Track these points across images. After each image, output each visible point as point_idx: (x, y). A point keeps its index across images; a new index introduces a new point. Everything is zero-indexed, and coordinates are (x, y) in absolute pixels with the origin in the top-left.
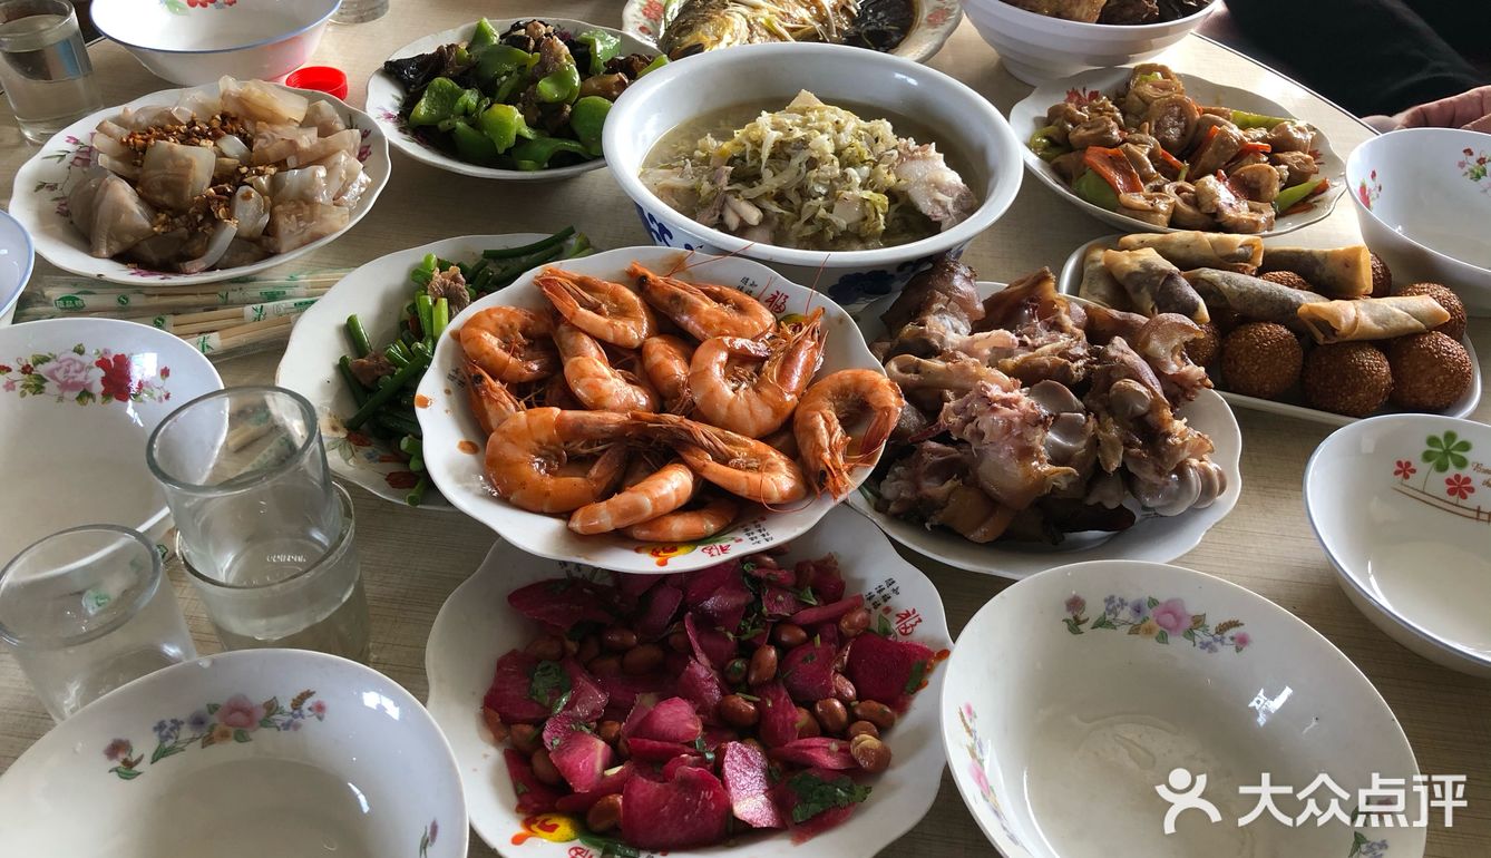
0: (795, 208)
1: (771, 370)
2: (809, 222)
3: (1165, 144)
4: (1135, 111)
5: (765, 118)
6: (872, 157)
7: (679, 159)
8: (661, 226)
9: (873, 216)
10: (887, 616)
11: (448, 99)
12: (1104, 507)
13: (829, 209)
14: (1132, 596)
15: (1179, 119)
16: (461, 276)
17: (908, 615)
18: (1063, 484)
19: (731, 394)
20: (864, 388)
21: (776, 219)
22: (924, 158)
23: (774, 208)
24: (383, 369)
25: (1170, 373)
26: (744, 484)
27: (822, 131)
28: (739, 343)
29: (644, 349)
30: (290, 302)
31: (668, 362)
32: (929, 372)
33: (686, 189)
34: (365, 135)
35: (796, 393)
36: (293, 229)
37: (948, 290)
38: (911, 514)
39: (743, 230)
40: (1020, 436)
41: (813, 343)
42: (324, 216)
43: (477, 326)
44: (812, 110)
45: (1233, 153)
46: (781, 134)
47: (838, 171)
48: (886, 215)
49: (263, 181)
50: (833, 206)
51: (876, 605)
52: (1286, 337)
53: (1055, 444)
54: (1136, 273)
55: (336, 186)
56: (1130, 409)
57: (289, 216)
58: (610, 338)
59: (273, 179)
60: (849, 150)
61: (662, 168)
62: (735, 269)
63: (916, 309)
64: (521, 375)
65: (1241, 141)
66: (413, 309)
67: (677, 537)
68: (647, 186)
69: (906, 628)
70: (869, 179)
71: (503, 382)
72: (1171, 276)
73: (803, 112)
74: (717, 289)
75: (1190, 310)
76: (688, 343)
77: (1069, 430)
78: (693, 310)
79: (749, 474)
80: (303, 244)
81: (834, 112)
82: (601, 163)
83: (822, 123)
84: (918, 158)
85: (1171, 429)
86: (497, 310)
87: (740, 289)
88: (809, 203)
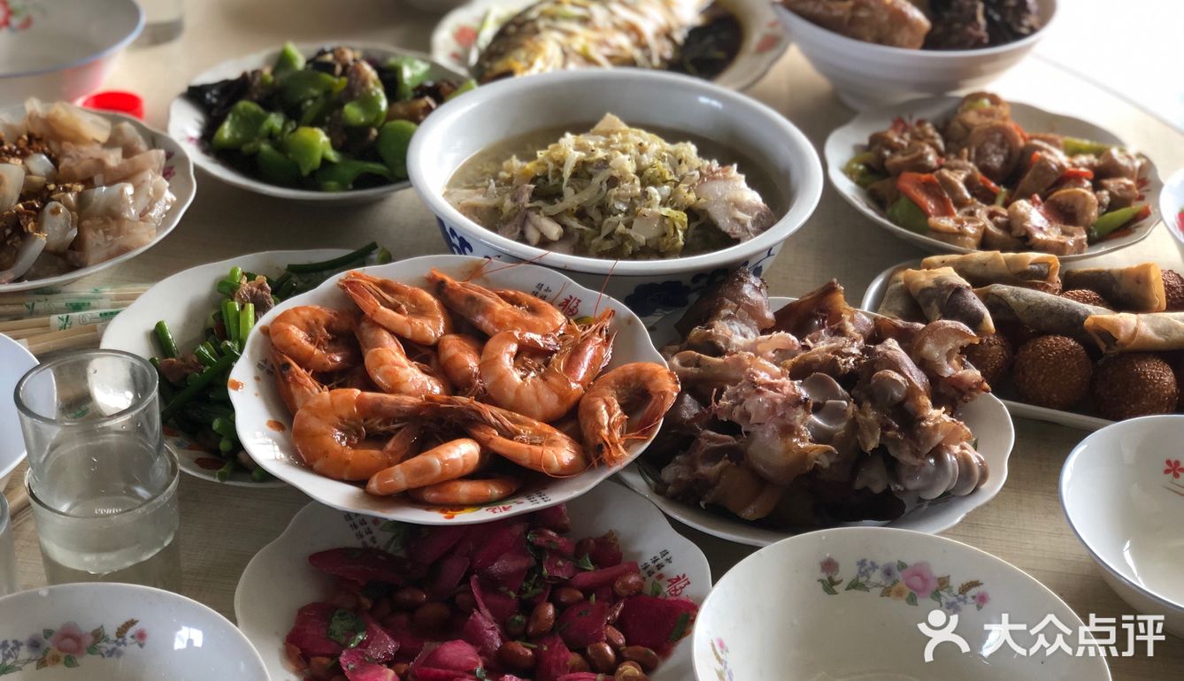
0: (596, 225)
1: (559, 363)
2: (608, 237)
3: (987, 171)
4: (955, 137)
5: (569, 140)
6: (673, 177)
7: (483, 180)
8: (461, 239)
9: (672, 232)
10: (660, 582)
11: (251, 124)
12: (871, 492)
13: (629, 225)
14: (883, 560)
15: (1002, 145)
16: (267, 285)
17: (678, 579)
18: (825, 462)
19: (519, 380)
20: (644, 377)
21: (577, 235)
22: (725, 179)
23: (575, 224)
24: (191, 368)
25: (946, 375)
26: (526, 455)
27: (624, 152)
28: (529, 335)
29: (441, 343)
30: (96, 313)
31: (461, 354)
32: (709, 366)
33: (488, 207)
34: (169, 156)
35: (582, 383)
36: (100, 243)
37: (737, 297)
38: (687, 496)
39: (544, 243)
40: (783, 417)
41: (601, 340)
42: (130, 231)
43: (285, 321)
44: (616, 133)
45: (1054, 178)
46: (584, 154)
47: (639, 190)
48: (686, 233)
49: (71, 197)
50: (632, 222)
51: (650, 573)
52: (1071, 348)
53: (817, 427)
54: (929, 288)
55: (143, 201)
56: (889, 397)
57: (96, 231)
58: (409, 333)
59: (80, 196)
60: (651, 171)
61: (467, 188)
62: (533, 276)
63: (707, 316)
64: (325, 364)
65: (1061, 167)
66: (220, 317)
67: (463, 499)
68: (451, 204)
69: (676, 590)
70: (669, 197)
71: (308, 370)
72: (958, 290)
73: (607, 134)
74: (512, 293)
75: (974, 320)
76: (480, 339)
77: (834, 414)
78: (487, 309)
79: (532, 447)
80: (110, 257)
81: (639, 135)
82: (406, 184)
83: (625, 145)
84: (719, 178)
85: (925, 414)
86: (304, 308)
87: (535, 294)
88: (609, 219)
